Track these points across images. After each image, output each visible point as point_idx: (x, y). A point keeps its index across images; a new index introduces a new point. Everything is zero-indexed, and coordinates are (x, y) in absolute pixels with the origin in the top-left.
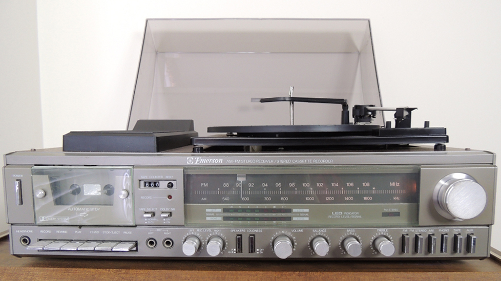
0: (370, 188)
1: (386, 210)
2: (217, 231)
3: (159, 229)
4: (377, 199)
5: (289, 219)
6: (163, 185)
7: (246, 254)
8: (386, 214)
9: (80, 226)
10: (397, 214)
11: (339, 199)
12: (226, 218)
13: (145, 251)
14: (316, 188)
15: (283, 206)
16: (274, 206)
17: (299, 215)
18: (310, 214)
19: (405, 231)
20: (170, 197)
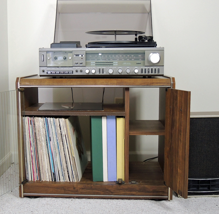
0: (134, 57)
1: (137, 62)
2: (94, 68)
3: (79, 67)
4: (135, 59)
5: (112, 65)
6: (80, 56)
7: (101, 74)
8: (137, 64)
9: (58, 67)
10: (140, 63)
11: (125, 60)
12: (96, 65)
13: (75, 73)
14: (119, 57)
15: (111, 61)
16: (109, 61)
17: (115, 64)
18: (118, 64)
19: (142, 67)
20: (82, 59)
